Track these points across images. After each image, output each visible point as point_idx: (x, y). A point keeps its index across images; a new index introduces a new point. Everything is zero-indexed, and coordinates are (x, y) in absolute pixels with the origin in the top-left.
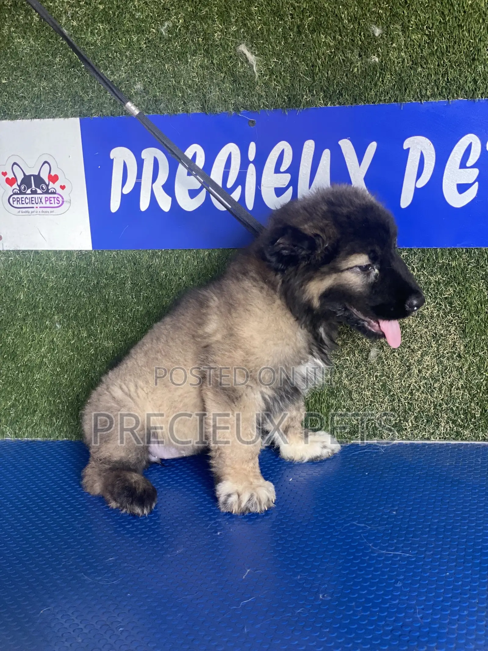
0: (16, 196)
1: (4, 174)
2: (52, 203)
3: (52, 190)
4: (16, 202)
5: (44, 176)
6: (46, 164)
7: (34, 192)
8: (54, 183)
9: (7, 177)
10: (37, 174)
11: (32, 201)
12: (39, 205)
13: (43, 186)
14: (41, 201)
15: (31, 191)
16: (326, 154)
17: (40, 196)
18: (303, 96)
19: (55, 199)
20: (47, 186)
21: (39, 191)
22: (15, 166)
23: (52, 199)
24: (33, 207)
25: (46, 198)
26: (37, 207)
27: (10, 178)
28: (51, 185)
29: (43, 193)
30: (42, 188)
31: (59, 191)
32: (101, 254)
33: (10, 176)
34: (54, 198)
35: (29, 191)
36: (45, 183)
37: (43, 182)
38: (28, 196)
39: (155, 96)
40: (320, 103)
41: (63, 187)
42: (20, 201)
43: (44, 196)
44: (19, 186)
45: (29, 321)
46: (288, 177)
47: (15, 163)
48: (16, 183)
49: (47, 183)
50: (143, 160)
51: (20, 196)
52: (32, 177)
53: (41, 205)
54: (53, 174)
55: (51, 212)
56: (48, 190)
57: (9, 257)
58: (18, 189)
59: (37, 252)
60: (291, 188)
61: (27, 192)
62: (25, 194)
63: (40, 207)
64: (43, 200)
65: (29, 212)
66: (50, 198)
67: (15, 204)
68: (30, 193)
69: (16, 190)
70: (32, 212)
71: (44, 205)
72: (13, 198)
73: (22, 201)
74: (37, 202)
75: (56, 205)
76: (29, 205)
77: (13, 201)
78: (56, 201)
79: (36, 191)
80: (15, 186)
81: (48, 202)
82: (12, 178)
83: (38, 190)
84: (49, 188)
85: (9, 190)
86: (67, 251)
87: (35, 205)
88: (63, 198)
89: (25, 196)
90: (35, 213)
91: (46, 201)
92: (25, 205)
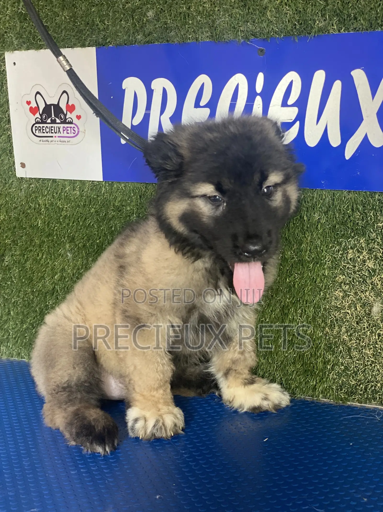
0: (37, 125)
1: (29, 103)
2: (68, 133)
3: (69, 119)
4: (37, 131)
5: (63, 106)
6: (65, 94)
7: (53, 122)
8: (71, 113)
9: (30, 106)
10: (56, 103)
11: (52, 130)
12: (57, 135)
13: (62, 116)
14: (59, 131)
15: (51, 120)
16: (337, 86)
17: (59, 125)
18: (315, 21)
19: (72, 129)
20: (65, 115)
21: (58, 121)
22: (38, 95)
23: (69, 129)
24: (52, 137)
25: (64, 127)
26: (55, 137)
27: (34, 107)
28: (69, 115)
29: (61, 123)
30: (61, 117)
31: (75, 121)
32: (112, 185)
33: (34, 105)
34: (71, 127)
35: (49, 121)
36: (63, 112)
37: (61, 111)
38: (48, 125)
39: (166, 23)
40: (334, 30)
41: (79, 117)
42: (42, 130)
43: (62, 125)
44: (41, 115)
45: (45, 247)
46: (295, 111)
47: (38, 93)
48: (38, 113)
49: (65, 113)
50: (153, 90)
51: (41, 125)
52: (52, 107)
53: (59, 135)
54: (70, 103)
55: (68, 142)
56: (66, 119)
57: (31, 184)
58: (40, 118)
59: (54, 181)
60: (298, 123)
61: (47, 122)
62: (46, 123)
63: (59, 137)
64: (61, 130)
65: (48, 141)
66: (67, 127)
67: (37, 134)
68: (50, 122)
69: (38, 119)
70: (51, 141)
71: (62, 135)
72: (36, 127)
73: (43, 130)
74: (56, 132)
75: (72, 135)
76: (49, 135)
77: (36, 130)
78: (72, 131)
79: (55, 120)
80: (38, 115)
81: (65, 132)
82: (35, 107)
83: (57, 119)
84: (67, 118)
85: (32, 119)
86: (81, 181)
87: (54, 135)
88: (78, 129)
89: (45, 125)
90: (54, 143)
91: (64, 130)
92: (45, 134)
